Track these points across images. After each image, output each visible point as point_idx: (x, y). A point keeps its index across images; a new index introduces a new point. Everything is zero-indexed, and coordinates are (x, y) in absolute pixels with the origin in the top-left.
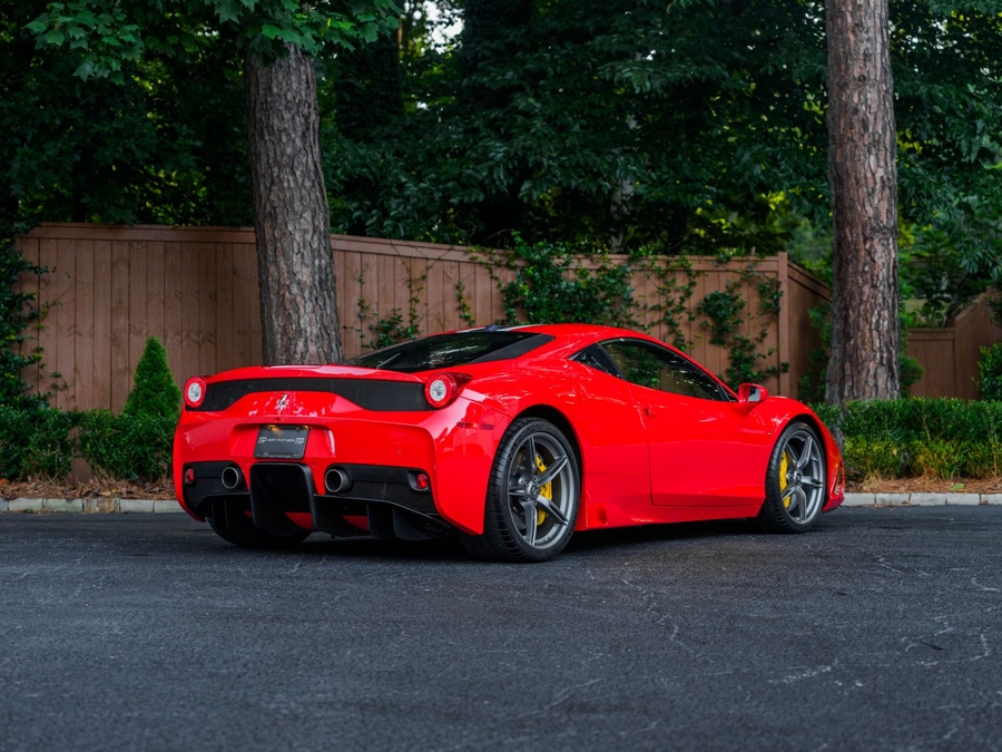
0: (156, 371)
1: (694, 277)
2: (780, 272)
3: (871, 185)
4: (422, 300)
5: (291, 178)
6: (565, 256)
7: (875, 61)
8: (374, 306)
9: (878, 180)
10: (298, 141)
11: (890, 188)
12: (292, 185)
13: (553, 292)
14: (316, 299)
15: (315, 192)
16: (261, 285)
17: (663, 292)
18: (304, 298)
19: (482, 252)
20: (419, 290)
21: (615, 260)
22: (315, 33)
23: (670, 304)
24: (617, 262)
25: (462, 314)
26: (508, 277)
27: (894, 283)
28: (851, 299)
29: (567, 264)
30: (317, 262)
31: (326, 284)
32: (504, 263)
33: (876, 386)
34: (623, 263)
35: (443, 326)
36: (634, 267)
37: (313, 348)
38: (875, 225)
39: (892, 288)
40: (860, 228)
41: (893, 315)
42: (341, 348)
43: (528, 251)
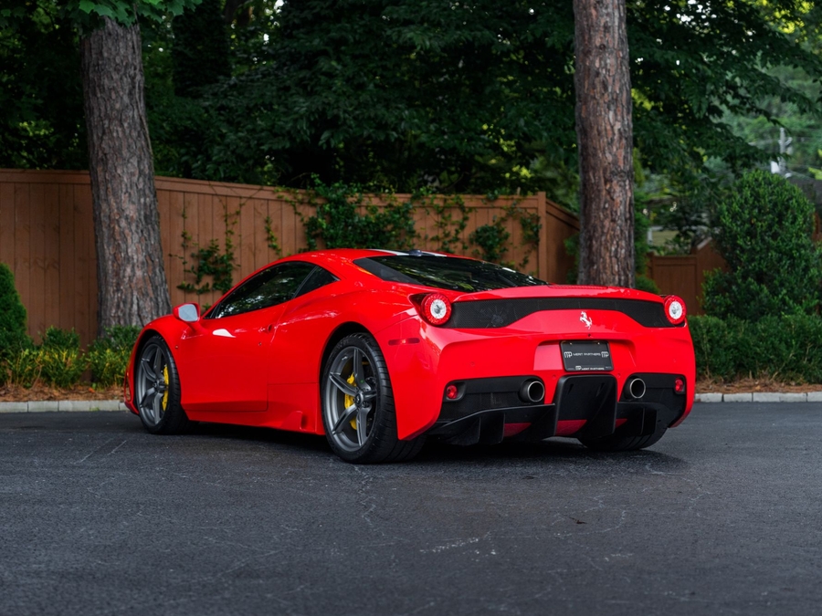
0: (5, 292)
1: (467, 213)
2: (540, 210)
3: (610, 136)
4: (236, 232)
5: (120, 129)
6: (357, 195)
7: (614, 32)
8: (195, 238)
9: (616, 132)
10: (126, 99)
11: (626, 139)
12: (120, 134)
13: (347, 225)
14: (142, 231)
15: (140, 141)
16: (95, 219)
17: (441, 225)
18: (131, 230)
19: (288, 191)
20: (233, 224)
21: (401, 199)
22: (128, 7)
23: (447, 235)
24: (401, 200)
26: (309, 213)
27: (630, 218)
28: (594, 231)
29: (359, 201)
30: (142, 200)
31: (150, 219)
32: (306, 201)
34: (407, 201)
35: (254, 255)
36: (416, 205)
37: (139, 273)
38: (614, 169)
39: (629, 222)
40: (601, 172)
41: (630, 245)
42: (163, 273)
43: (326, 191)
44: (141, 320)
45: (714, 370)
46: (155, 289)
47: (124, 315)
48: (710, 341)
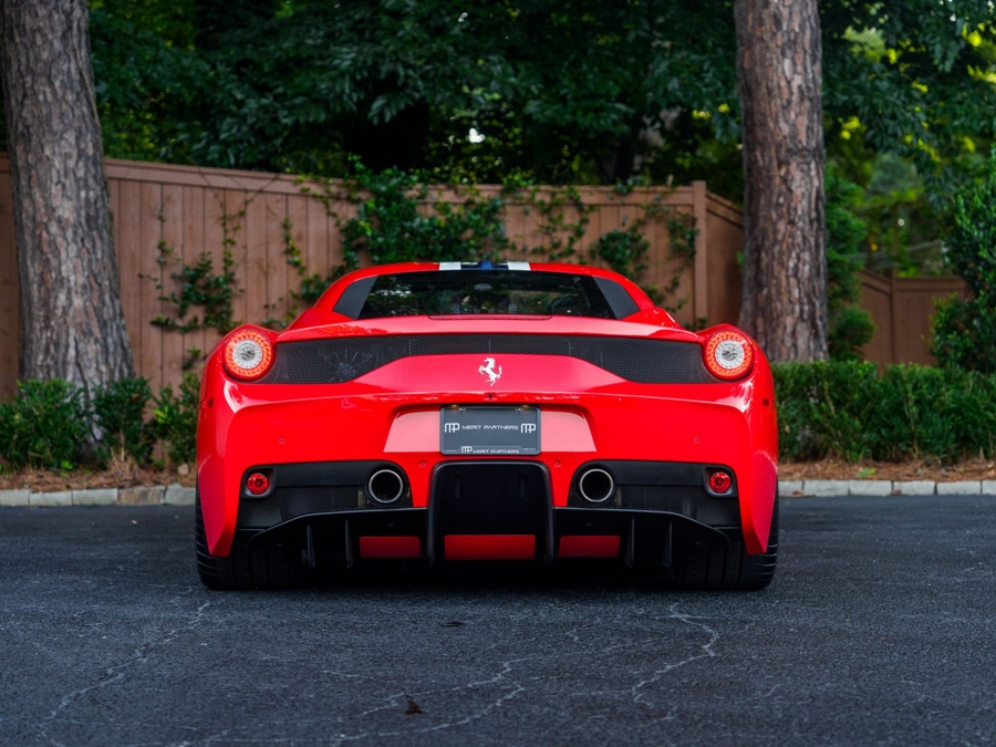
1: (587, 213)
2: (696, 207)
3: (786, 96)
4: (239, 241)
5: (48, 90)
6: (419, 186)
8: (178, 250)
9: (795, 90)
10: (57, 45)
11: (811, 100)
12: (50, 98)
13: (404, 230)
14: (82, 240)
15: (80, 107)
16: (15, 223)
17: (548, 231)
18: (66, 239)
19: (316, 181)
20: (235, 229)
21: (486, 193)
23: (556, 246)
24: (485, 195)
25: (290, 259)
26: (349, 212)
27: (818, 219)
28: (763, 239)
29: (422, 196)
30: (83, 194)
31: (99, 223)
32: (344, 195)
33: (795, 346)
34: (493, 195)
35: (266, 275)
36: (508, 201)
37: (78, 302)
38: (791, 146)
39: (815, 224)
40: (773, 150)
41: (817, 259)
42: (117, 302)
43: (372, 181)
44: (81, 372)
45: (925, 447)
46: (103, 325)
47: (56, 363)
48: (918, 402)
